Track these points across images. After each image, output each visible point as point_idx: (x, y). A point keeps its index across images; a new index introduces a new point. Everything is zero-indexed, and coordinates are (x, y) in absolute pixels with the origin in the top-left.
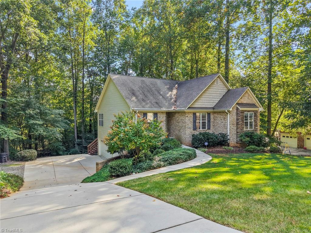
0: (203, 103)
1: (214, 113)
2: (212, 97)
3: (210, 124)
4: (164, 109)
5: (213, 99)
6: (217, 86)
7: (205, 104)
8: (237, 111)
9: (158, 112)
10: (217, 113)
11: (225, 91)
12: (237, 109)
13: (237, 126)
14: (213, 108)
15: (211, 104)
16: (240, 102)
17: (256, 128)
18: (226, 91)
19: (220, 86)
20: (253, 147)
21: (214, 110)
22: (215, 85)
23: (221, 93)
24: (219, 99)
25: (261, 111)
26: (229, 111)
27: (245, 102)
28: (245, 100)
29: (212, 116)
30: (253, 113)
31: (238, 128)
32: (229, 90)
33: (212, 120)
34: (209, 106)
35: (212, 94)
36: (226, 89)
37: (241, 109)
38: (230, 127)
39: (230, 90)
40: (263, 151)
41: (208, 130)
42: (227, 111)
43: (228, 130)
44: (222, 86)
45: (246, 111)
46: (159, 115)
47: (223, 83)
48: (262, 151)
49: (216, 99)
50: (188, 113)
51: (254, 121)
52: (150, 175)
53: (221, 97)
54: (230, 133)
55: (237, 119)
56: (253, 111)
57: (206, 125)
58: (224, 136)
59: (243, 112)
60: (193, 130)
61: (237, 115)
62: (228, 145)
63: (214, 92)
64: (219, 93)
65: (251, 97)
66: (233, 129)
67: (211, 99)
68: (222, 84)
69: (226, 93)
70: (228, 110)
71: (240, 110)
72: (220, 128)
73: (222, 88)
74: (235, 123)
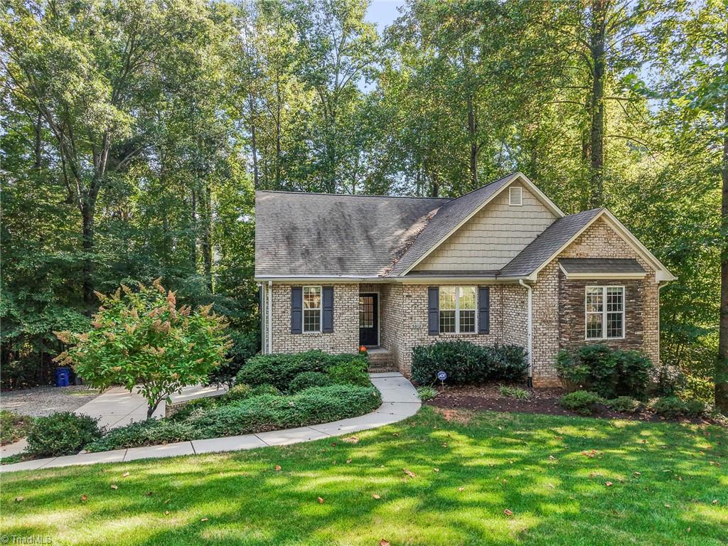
0: (464, 260)
1: (502, 286)
2: (496, 241)
3: (488, 317)
4: (353, 276)
5: (500, 247)
6: (513, 209)
7: (472, 260)
8: (560, 282)
9: (337, 284)
10: (508, 285)
11: (544, 222)
12: (561, 275)
13: (560, 326)
14: (498, 273)
15: (493, 260)
16: (573, 255)
17: (638, 333)
18: (549, 222)
19: (526, 208)
20: (582, 394)
21: (498, 279)
22: (506, 208)
23: (530, 228)
24: (522, 247)
25: (665, 282)
26: (530, 283)
27: (593, 254)
28: (595, 248)
29: (494, 297)
30: (624, 287)
31: (562, 333)
32: (559, 219)
33: (494, 306)
34: (485, 268)
35: (497, 234)
36: (549, 215)
37: (570, 276)
38: (535, 329)
39: (562, 218)
40: (624, 411)
41: (479, 334)
42: (524, 281)
43: (530, 338)
44: (535, 209)
45: (591, 282)
46: (337, 292)
47: (537, 199)
48: (620, 409)
49: (512, 247)
50: (412, 286)
51: (627, 312)
52: (83, 464)
53: (530, 241)
54: (535, 348)
55: (561, 307)
56: (623, 282)
57: (476, 320)
58: (515, 355)
59: (580, 284)
60: (429, 335)
61: (560, 294)
62: (528, 383)
63: (504, 228)
64: (521, 228)
65: (619, 239)
66: (545, 334)
67: (492, 247)
68: (534, 202)
69: (548, 228)
70: (523, 278)
71: (568, 280)
72: (514, 330)
73: (532, 215)
74: (554, 317)
